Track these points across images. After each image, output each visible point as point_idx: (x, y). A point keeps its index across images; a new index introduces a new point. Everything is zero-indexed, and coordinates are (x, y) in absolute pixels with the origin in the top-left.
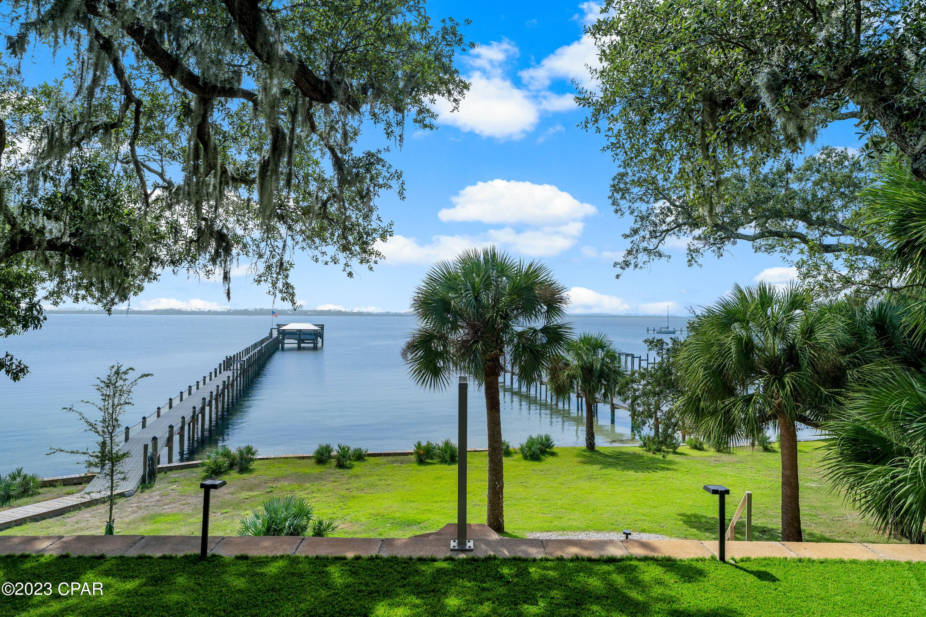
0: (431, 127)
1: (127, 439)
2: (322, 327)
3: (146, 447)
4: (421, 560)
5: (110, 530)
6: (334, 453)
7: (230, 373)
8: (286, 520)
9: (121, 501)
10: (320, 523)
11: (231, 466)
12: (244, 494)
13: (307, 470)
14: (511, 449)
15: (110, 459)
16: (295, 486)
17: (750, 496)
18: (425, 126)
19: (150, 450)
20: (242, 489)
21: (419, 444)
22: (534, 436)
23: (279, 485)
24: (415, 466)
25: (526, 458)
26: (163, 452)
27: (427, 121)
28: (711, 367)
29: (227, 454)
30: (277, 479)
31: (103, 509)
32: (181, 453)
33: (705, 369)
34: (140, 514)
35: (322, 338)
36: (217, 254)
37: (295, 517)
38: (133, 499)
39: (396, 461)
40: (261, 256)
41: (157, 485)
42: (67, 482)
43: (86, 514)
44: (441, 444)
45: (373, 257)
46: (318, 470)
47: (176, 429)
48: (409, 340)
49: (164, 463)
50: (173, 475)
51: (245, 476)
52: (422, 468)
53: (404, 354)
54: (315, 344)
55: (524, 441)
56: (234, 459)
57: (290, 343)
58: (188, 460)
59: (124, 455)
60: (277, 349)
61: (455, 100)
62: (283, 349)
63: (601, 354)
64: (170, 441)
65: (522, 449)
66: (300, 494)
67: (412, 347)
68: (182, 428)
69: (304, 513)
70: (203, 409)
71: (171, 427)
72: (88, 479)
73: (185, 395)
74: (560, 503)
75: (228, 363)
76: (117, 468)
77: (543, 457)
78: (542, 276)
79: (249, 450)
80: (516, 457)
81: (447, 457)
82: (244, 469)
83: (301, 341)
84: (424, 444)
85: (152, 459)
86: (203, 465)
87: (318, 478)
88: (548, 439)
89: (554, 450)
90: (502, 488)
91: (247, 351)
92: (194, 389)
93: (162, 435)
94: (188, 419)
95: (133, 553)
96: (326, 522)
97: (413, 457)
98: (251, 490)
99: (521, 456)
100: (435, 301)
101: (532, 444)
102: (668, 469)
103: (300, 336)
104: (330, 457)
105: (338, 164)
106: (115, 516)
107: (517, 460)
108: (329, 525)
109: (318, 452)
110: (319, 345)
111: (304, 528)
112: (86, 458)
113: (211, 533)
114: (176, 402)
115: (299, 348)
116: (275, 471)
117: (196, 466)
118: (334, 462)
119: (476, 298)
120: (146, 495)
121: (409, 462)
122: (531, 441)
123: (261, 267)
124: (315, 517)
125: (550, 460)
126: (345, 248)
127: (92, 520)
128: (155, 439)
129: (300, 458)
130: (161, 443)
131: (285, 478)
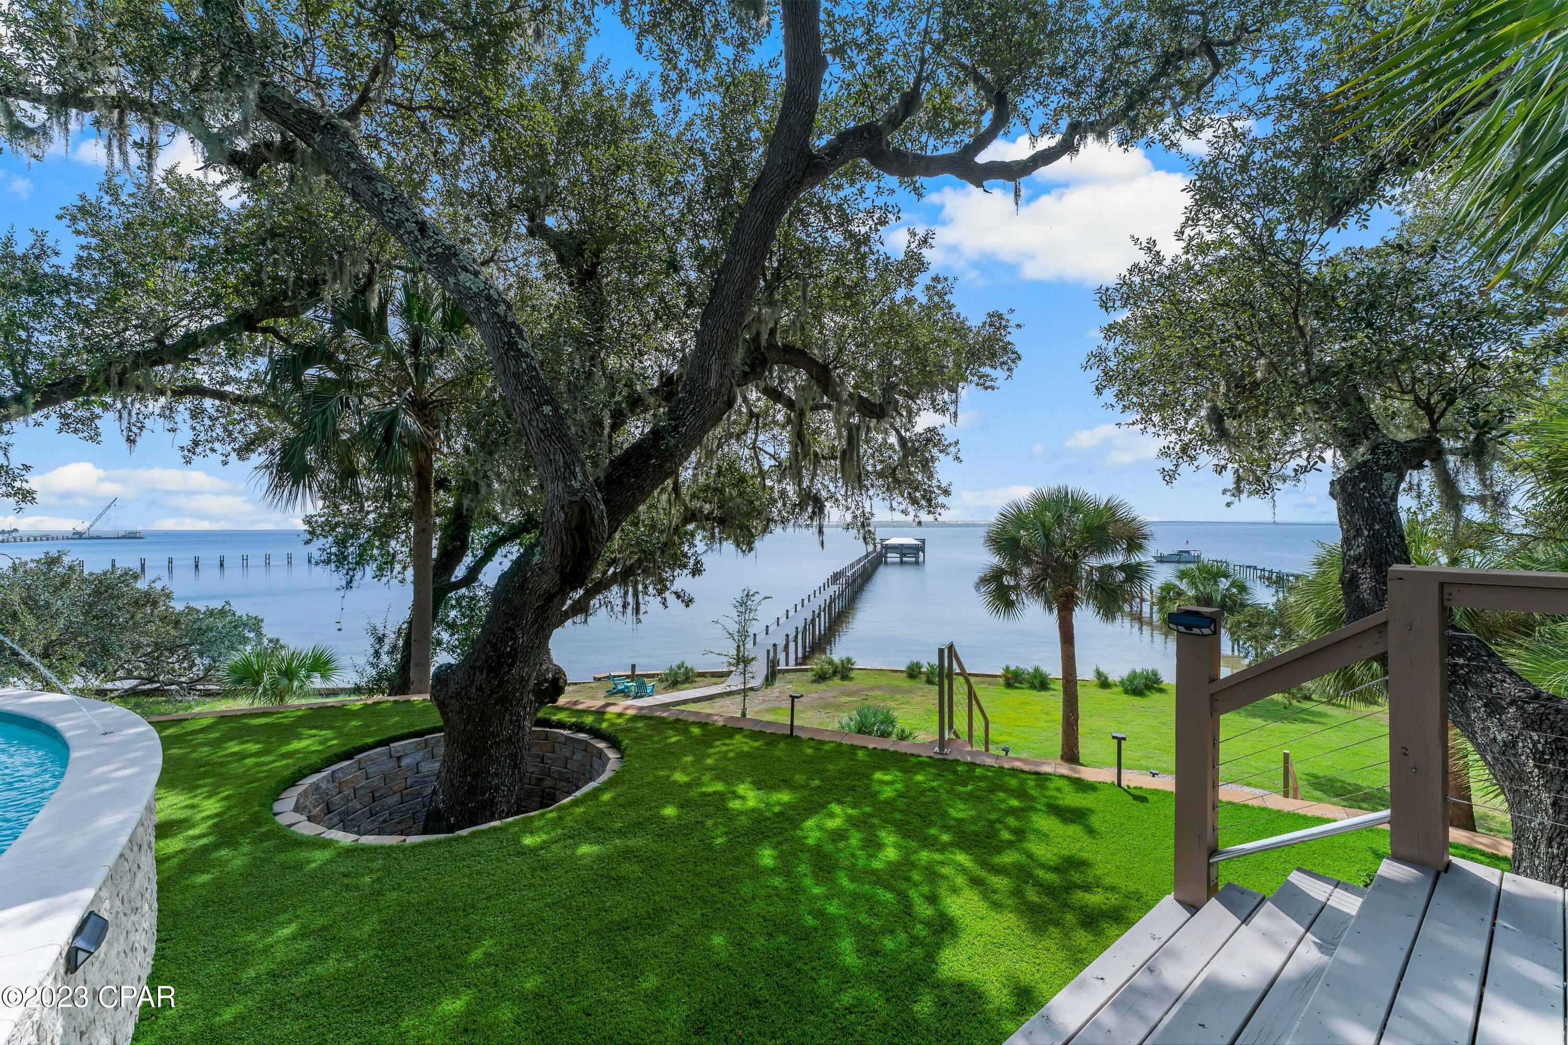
0: (993, 388)
1: (755, 643)
2: (923, 541)
3: (768, 651)
4: (912, 755)
5: (744, 714)
6: (924, 670)
7: (835, 588)
8: (874, 724)
9: (751, 694)
10: (903, 731)
11: (835, 673)
12: (844, 699)
13: (899, 683)
14: (1110, 679)
15: (744, 661)
16: (887, 696)
17: (1286, 756)
18: (986, 388)
19: (771, 654)
20: (843, 694)
21: (1008, 668)
22: (1138, 670)
23: (873, 694)
24: (1003, 689)
25: (1126, 692)
26: (782, 656)
27: (988, 384)
28: (1322, 615)
29: (831, 662)
30: (872, 689)
31: (739, 698)
32: (796, 659)
33: (1317, 617)
34: (765, 706)
35: (923, 552)
36: (814, 513)
37: (882, 723)
38: (759, 693)
39: (983, 682)
40: (848, 509)
41: (777, 684)
42: (714, 675)
43: (727, 701)
44: (1031, 671)
45: (939, 510)
46: (908, 683)
47: (791, 637)
48: (982, 574)
49: (782, 666)
50: (789, 676)
51: (846, 683)
52: (1009, 691)
53: (977, 587)
54: (917, 558)
55: (1125, 673)
56: (837, 667)
57: (893, 557)
58: (801, 664)
59: (753, 659)
60: (880, 563)
61: (1009, 369)
62: (886, 563)
63: (1224, 583)
64: (786, 647)
65: (1122, 683)
66: (891, 704)
67: (984, 581)
68: (796, 637)
69: (889, 721)
70: (813, 620)
71: (787, 636)
72: (729, 673)
73: (799, 607)
74: (1154, 743)
75: (836, 577)
76: (749, 669)
77: (1148, 693)
78: (1120, 513)
79: (849, 661)
80: (1115, 689)
81: (1037, 684)
82: (845, 677)
83: (903, 555)
84: (1012, 668)
85: (773, 661)
86: (812, 670)
87: (909, 691)
88: (1155, 674)
89: (1162, 686)
90: (1076, 719)
91: (852, 565)
92: (806, 602)
93: (781, 642)
94: (800, 629)
95: (756, 729)
96: (907, 731)
97: (1001, 680)
98: (849, 695)
99: (1120, 689)
100: (1005, 540)
101: (1135, 678)
102: (1311, 722)
103: (902, 550)
104: (920, 673)
105: (902, 440)
106: (747, 705)
107: (1117, 693)
108: (911, 734)
109: (909, 667)
110: (921, 559)
111: (890, 734)
112: (727, 659)
113: (796, 723)
114: (791, 614)
115: (902, 563)
116: (871, 681)
117: (806, 670)
118: (924, 678)
119: (1047, 537)
120: (769, 691)
121: (997, 684)
122: (1133, 675)
123: (849, 517)
124: (899, 725)
125: (1156, 696)
126: (914, 501)
127: (732, 707)
128: (775, 645)
129: (893, 671)
130: (780, 648)
131: (879, 688)
